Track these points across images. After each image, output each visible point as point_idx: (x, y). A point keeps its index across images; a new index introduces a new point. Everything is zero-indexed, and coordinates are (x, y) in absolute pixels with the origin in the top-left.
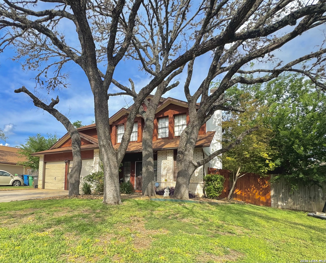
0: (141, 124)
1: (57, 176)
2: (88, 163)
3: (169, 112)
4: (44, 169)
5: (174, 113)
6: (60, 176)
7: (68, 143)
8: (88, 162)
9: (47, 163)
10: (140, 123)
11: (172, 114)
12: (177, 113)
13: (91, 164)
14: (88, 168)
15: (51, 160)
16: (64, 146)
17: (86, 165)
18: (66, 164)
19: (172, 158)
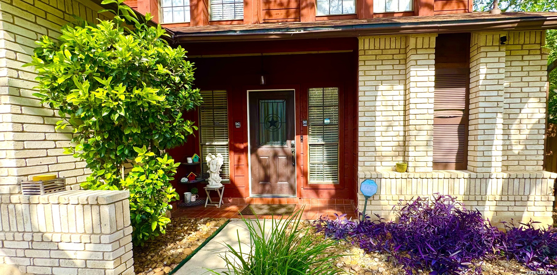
19: (432, 72)
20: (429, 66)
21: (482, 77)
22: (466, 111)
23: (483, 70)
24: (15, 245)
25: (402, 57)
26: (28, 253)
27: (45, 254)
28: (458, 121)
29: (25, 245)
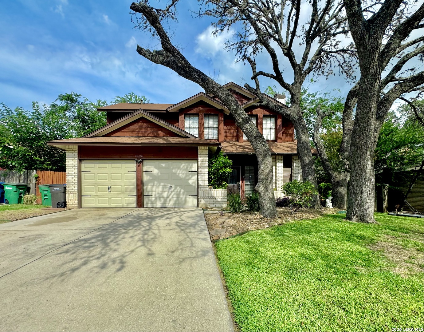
0: (223, 119)
1: (113, 185)
2: (184, 166)
3: (258, 111)
4: (80, 171)
5: (264, 113)
6: (122, 184)
7: (129, 130)
8: (183, 164)
9: (83, 162)
10: (222, 117)
11: (262, 114)
12: (267, 113)
13: (189, 167)
14: (183, 174)
15: (99, 157)
16: (117, 134)
17: (179, 168)
18: (139, 166)
19: (282, 164)
20: (282, 162)
21: (294, 166)
22: (291, 174)
23: (295, 164)
24: (206, 199)
25: (275, 159)
26: (209, 201)
27: (213, 201)
28: (289, 177)
29: (208, 199)
